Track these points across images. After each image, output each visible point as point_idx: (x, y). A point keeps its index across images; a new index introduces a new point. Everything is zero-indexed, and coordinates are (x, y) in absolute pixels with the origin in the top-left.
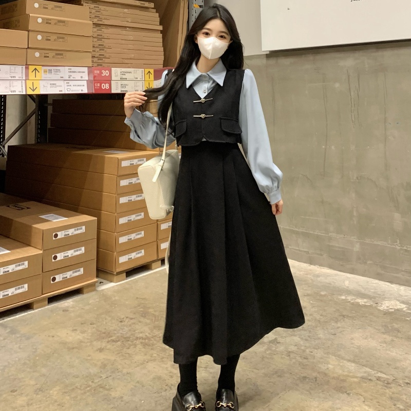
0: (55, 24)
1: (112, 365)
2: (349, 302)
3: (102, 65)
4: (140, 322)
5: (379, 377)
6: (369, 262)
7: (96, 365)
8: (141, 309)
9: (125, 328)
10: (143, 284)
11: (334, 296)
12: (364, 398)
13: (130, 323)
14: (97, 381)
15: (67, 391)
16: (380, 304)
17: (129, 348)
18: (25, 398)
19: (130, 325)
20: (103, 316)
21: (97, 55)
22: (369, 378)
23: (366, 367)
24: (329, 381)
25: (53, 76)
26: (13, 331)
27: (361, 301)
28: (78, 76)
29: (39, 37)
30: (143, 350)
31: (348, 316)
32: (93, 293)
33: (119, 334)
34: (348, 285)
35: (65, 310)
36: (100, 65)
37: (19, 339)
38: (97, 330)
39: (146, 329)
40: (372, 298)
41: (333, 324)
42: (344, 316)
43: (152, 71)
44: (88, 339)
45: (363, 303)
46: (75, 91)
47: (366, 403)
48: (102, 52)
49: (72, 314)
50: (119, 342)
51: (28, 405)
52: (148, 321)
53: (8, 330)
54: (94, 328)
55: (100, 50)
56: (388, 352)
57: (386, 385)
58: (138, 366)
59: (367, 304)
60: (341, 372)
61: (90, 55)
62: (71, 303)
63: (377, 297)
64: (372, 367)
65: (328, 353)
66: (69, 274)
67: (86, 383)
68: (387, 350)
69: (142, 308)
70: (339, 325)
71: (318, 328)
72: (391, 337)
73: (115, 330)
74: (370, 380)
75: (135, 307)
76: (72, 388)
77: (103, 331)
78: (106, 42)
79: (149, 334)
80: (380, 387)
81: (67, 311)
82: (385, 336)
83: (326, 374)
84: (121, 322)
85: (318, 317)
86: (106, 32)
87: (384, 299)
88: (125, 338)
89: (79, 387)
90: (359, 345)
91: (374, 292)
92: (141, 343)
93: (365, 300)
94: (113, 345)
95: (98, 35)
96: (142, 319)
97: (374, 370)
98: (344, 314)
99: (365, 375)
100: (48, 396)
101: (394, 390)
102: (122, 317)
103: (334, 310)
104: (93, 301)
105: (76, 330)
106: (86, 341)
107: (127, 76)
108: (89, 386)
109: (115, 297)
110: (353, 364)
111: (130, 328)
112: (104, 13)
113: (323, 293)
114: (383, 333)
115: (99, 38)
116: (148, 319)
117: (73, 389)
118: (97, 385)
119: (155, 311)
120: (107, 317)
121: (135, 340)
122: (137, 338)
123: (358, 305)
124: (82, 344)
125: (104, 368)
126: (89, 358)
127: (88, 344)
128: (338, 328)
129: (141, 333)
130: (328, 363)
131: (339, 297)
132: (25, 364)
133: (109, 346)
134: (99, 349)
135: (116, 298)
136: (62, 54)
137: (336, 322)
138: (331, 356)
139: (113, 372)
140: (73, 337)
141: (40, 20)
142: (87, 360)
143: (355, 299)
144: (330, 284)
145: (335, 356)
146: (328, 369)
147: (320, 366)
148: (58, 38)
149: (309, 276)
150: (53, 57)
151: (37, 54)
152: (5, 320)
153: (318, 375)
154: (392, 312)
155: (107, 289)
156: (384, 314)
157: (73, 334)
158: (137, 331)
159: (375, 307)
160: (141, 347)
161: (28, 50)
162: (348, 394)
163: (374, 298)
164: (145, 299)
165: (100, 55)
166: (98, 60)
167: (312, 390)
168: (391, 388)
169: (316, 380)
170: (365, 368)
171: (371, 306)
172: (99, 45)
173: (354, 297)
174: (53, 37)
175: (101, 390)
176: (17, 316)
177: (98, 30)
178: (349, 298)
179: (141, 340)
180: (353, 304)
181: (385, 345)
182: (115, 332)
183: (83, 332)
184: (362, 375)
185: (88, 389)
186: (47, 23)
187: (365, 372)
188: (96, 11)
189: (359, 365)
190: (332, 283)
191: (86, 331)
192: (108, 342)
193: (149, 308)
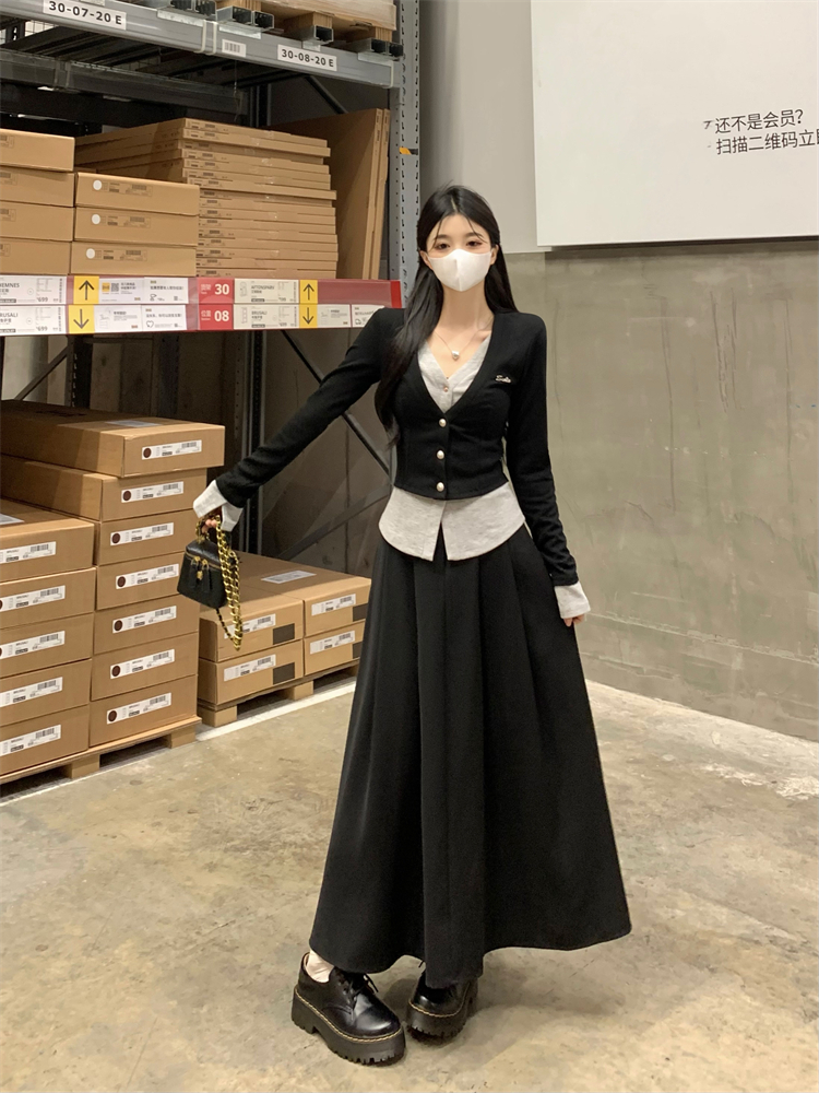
0: (128, 192)
1: (236, 899)
2: (722, 777)
3: (215, 272)
4: (290, 810)
5: (774, 937)
6: (760, 694)
7: (203, 899)
8: (291, 784)
9: (259, 821)
10: (292, 730)
11: (691, 764)
12: (744, 979)
13: (267, 813)
14: (208, 931)
15: (148, 950)
16: (781, 785)
17: (267, 865)
18: (65, 963)
19: (269, 817)
20: (214, 795)
21: (206, 251)
22: (756, 938)
23: (750, 915)
24: (674, 943)
25: (120, 297)
26: (32, 825)
27: (744, 777)
28: (167, 296)
29: (96, 219)
30: (298, 868)
31: (719, 808)
32: (191, 746)
33: (247, 835)
34: (718, 743)
35: (135, 782)
36: (212, 272)
37: (45, 841)
38: (203, 825)
39: (303, 825)
40: (766, 770)
41: (689, 824)
42: (710, 808)
43: (314, 284)
44: (184, 843)
45: (749, 782)
46: (162, 326)
47: (747, 989)
48: (216, 247)
49: (150, 791)
50: (248, 852)
51: (72, 977)
52: (307, 809)
53: (23, 822)
54: (195, 820)
55: (213, 241)
56: (795, 886)
57: (787, 953)
58: (288, 902)
59: (755, 783)
60: (699, 925)
61: (194, 252)
62: (148, 766)
63: (775, 768)
64: (761, 917)
65: (676, 885)
66: (143, 706)
67: (185, 935)
68: (791, 881)
69: (292, 780)
70: (701, 826)
71: (658, 833)
72: (801, 856)
73: (238, 827)
74: (757, 942)
75: (279, 779)
76: (156, 945)
77: (215, 827)
78: (224, 226)
79: (309, 835)
80: (776, 958)
81: (140, 783)
82: (788, 852)
83: (668, 930)
84: (250, 808)
85: (657, 808)
86: (225, 205)
87: (788, 773)
88: (261, 843)
89: (171, 943)
90: (737, 869)
91: (769, 758)
92: (294, 854)
93: (752, 775)
94: (236, 858)
95: (209, 212)
96: (293, 805)
97: (766, 922)
98: (711, 803)
99: (747, 932)
100: (111, 960)
101: (803, 964)
102: (253, 798)
103: (692, 794)
104: (191, 763)
105: (159, 824)
106: (181, 847)
107: (265, 294)
108: (191, 942)
109: (235, 755)
110: (725, 910)
111: (268, 823)
112: (222, 166)
113: (667, 758)
114: (785, 845)
115: (212, 217)
116: (305, 804)
117: (160, 946)
118: (207, 940)
119: (321, 788)
120: (221, 798)
121: (281, 847)
122: (285, 845)
123: (738, 785)
124: (173, 853)
125: (220, 906)
126: (189, 883)
127: (187, 854)
128: (699, 832)
129: (294, 833)
130: (674, 906)
131: (702, 768)
132: (60, 892)
133: (228, 860)
134: (207, 865)
135: (238, 758)
136: (139, 253)
137: (696, 821)
138: (680, 891)
139: (238, 914)
140: (154, 839)
141: (98, 185)
142: (184, 887)
143: (733, 773)
144: (682, 738)
145: (689, 892)
146: (673, 917)
147: (658, 911)
148: (132, 219)
149: (638, 721)
150: (122, 258)
151: (91, 253)
152: (15, 800)
153: (653, 931)
154: (805, 801)
155: (218, 738)
156: (789, 806)
157: (154, 833)
158: (283, 830)
159: (772, 790)
160: (294, 863)
161: (74, 244)
162: (713, 971)
163: (770, 769)
164: (297, 761)
165: (212, 252)
166: (209, 261)
167: (640, 960)
168: (797, 960)
169: (648, 941)
170: (747, 917)
171: (763, 787)
172: (212, 232)
173: (730, 768)
174: (122, 219)
175: (216, 949)
176: (39, 793)
177: (209, 202)
178: (722, 769)
179: (293, 849)
180: (728, 782)
181: (788, 871)
182: (240, 830)
183: (174, 829)
184: (742, 931)
185: (191, 947)
186: (112, 190)
187: (748, 927)
188: (207, 164)
189: (735, 912)
190: (686, 737)
191: (179, 827)
192: (226, 850)
193: (308, 781)
